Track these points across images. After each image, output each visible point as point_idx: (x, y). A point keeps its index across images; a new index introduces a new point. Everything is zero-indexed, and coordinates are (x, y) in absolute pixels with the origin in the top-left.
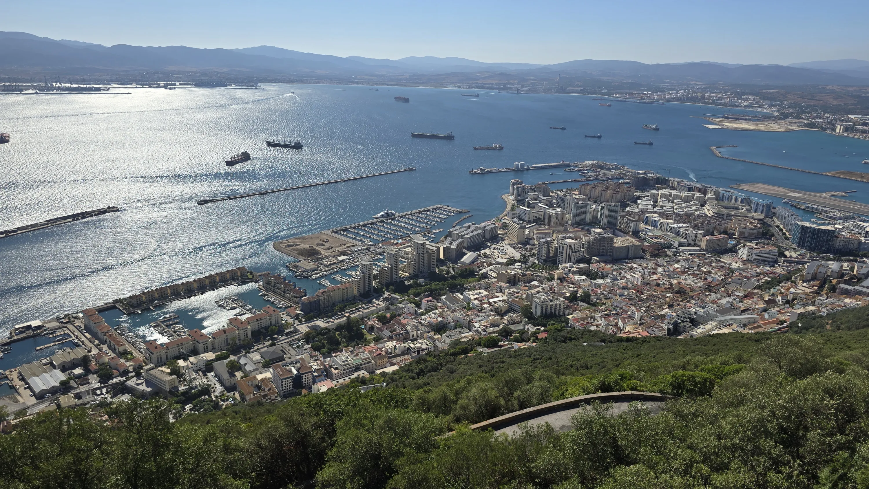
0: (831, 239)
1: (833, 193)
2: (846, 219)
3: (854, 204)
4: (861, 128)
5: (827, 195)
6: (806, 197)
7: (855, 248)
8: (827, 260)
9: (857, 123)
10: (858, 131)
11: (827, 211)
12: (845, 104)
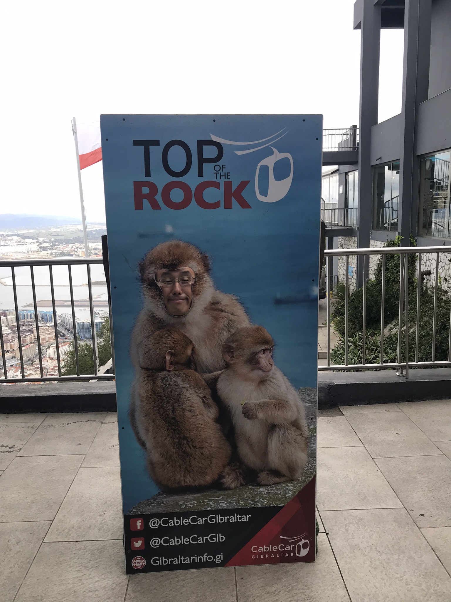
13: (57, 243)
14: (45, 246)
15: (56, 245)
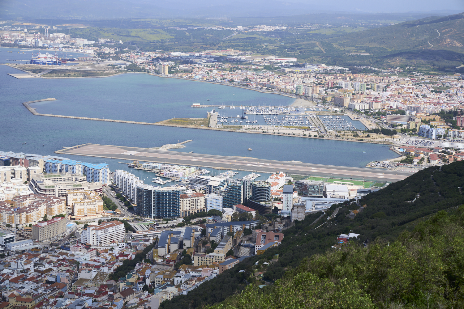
0: (177, 201)
1: (170, 146)
5: (165, 149)
6: (143, 154)
7: (202, 207)
9: (178, 62)
10: (180, 71)
11: (166, 169)
13: (126, 49)
14: (107, 52)
15: (124, 52)
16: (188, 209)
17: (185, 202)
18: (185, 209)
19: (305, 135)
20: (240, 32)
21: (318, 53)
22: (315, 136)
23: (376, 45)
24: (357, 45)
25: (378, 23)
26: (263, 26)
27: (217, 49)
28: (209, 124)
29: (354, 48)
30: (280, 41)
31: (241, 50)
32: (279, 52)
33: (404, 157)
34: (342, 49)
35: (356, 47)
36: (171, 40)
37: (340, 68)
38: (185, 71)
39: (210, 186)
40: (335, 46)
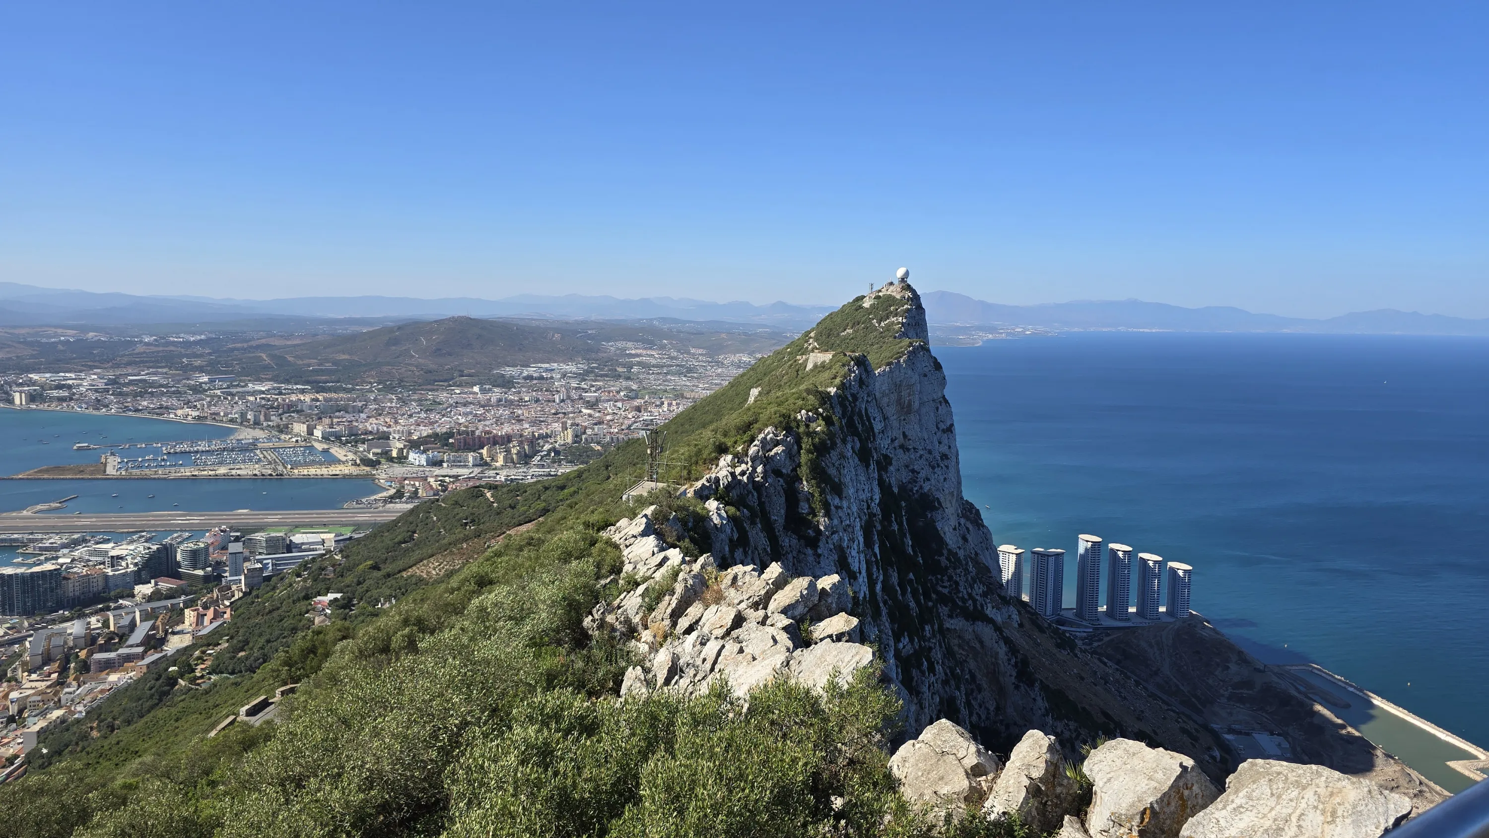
0: (58, 585)
1: (39, 507)
2: (73, 544)
3: (79, 517)
4: (55, 393)
5: (29, 513)
7: (100, 588)
8: (61, 622)
9: (47, 387)
10: (52, 399)
11: (36, 540)
12: (18, 357)
16: (77, 593)
17: (71, 586)
18: (71, 594)
19: (256, 475)
20: (148, 344)
21: (266, 368)
22: (271, 475)
23: (346, 357)
24: (319, 358)
25: (346, 330)
26: (182, 335)
27: (112, 367)
28: (105, 471)
29: (315, 361)
30: (210, 354)
31: (148, 368)
32: (209, 368)
33: (392, 491)
34: (301, 362)
35: (319, 360)
36: (33, 356)
37: (299, 387)
38: (61, 400)
39: (112, 557)
40: (290, 359)
